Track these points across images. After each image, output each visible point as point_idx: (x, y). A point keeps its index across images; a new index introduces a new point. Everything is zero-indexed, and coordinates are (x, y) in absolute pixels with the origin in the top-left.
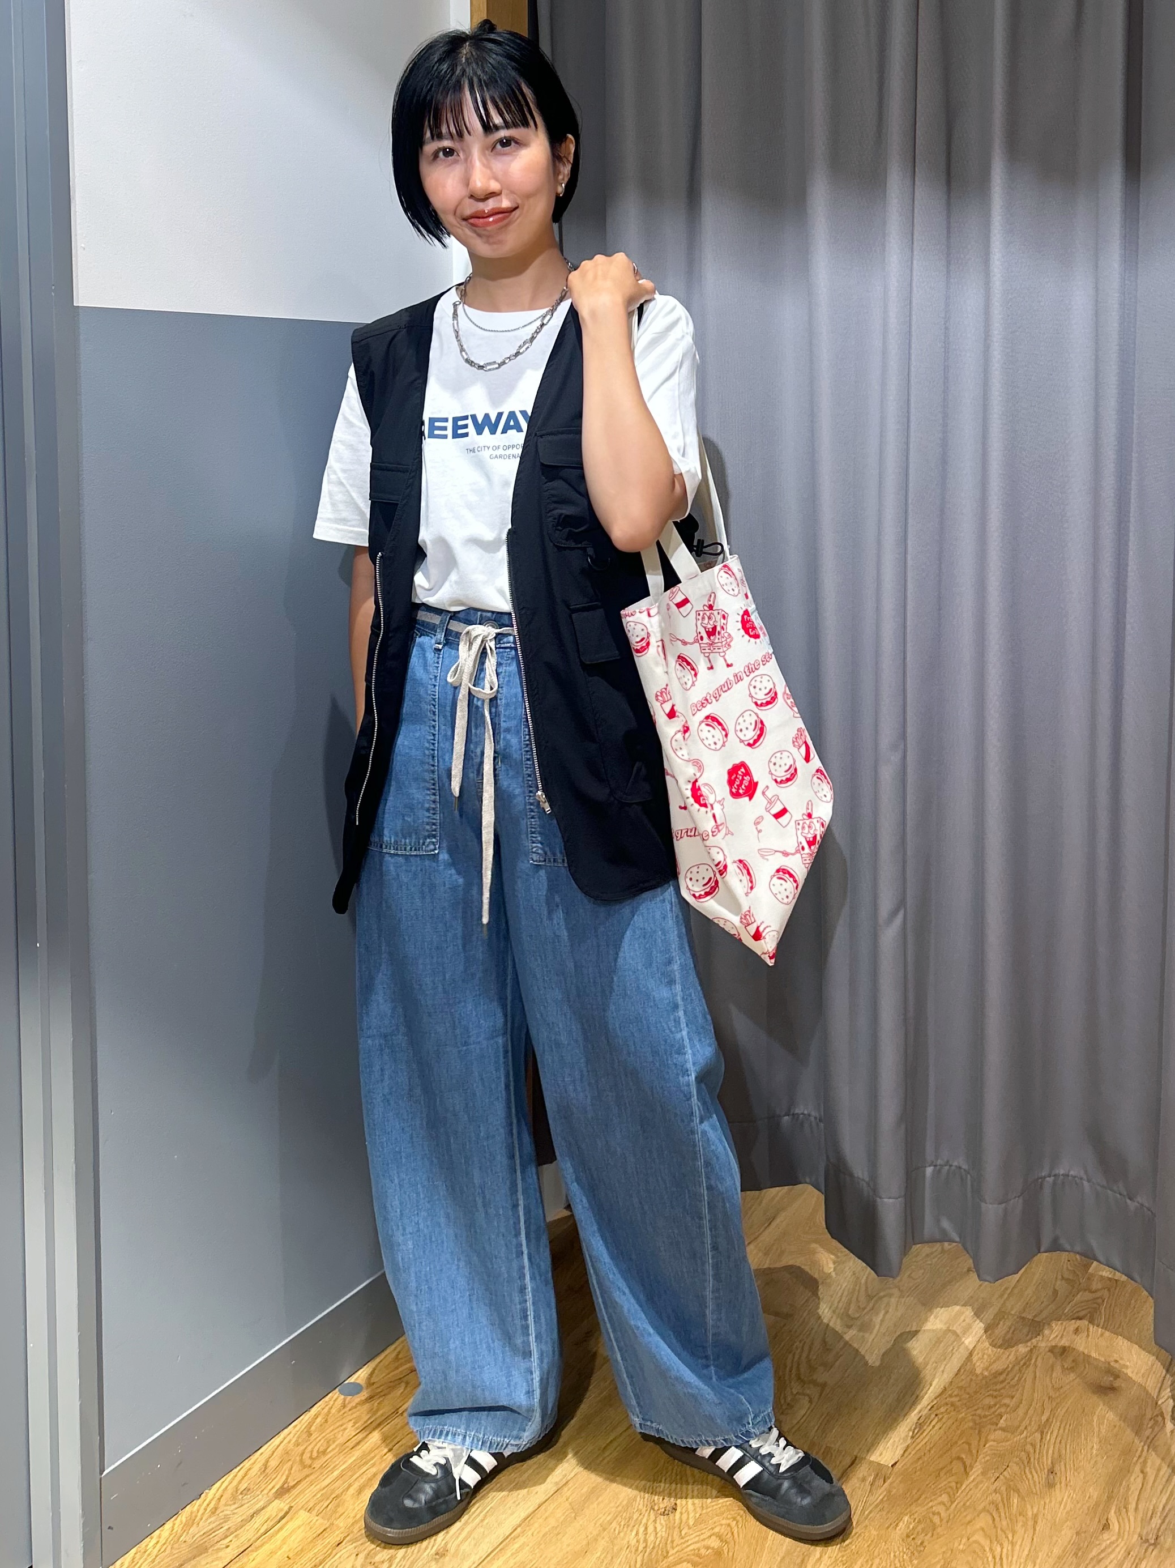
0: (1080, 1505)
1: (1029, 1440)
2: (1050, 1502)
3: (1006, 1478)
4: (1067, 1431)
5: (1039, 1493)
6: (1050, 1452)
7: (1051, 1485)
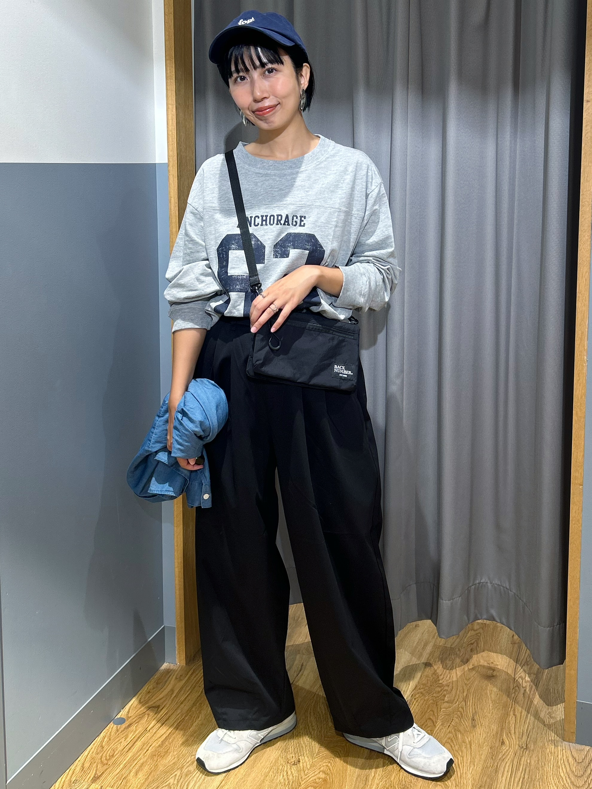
0: (489, 734)
1: (460, 706)
2: (475, 734)
3: (453, 726)
4: (476, 699)
5: (469, 730)
6: (471, 710)
7: (474, 726)
